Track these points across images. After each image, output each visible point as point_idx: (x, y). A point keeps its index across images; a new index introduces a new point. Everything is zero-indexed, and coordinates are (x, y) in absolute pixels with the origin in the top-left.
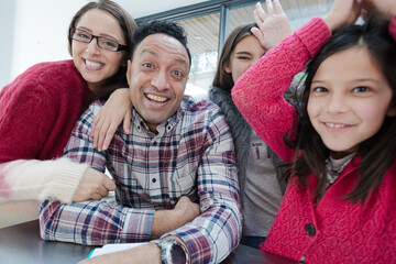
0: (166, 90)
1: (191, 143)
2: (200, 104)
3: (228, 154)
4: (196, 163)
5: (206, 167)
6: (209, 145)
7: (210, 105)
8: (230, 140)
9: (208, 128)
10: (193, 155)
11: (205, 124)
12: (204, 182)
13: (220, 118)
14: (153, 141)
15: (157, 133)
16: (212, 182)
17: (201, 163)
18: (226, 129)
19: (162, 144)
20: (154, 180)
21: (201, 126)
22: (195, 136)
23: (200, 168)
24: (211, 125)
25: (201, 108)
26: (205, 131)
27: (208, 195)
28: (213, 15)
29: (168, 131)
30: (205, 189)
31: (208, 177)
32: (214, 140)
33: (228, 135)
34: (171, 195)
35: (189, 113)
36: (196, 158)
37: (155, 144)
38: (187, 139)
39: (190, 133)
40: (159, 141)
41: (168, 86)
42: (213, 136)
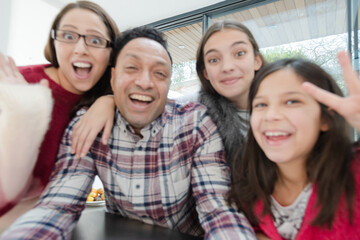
0: (150, 88)
1: (183, 146)
2: (187, 106)
3: (220, 153)
4: (189, 166)
5: (201, 169)
6: (200, 145)
7: (197, 106)
8: (220, 139)
9: (198, 129)
10: (185, 158)
11: (195, 125)
12: (202, 184)
13: (207, 118)
14: (138, 145)
15: (142, 137)
16: (211, 183)
17: (194, 165)
18: (215, 128)
19: (148, 149)
20: (138, 187)
21: (191, 127)
22: (186, 138)
23: (194, 170)
24: (200, 126)
25: (189, 109)
26: (195, 132)
27: (210, 197)
28: (195, 25)
29: (154, 135)
30: (205, 191)
31: (205, 179)
32: (205, 140)
33: (217, 135)
34: (164, 201)
35: (178, 116)
36: (189, 160)
37: (140, 149)
38: (178, 141)
39: (181, 136)
40: (144, 146)
41: (152, 85)
42: (203, 136)
